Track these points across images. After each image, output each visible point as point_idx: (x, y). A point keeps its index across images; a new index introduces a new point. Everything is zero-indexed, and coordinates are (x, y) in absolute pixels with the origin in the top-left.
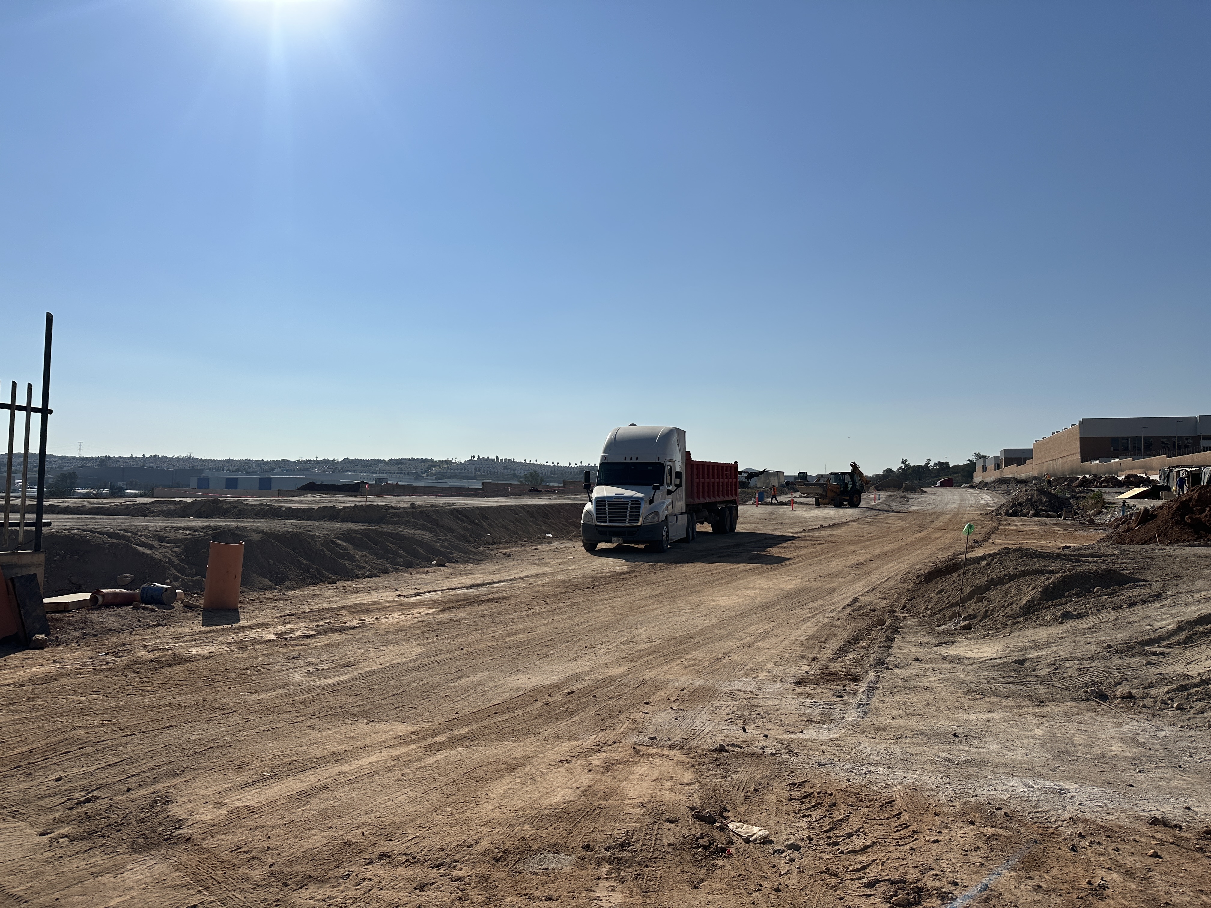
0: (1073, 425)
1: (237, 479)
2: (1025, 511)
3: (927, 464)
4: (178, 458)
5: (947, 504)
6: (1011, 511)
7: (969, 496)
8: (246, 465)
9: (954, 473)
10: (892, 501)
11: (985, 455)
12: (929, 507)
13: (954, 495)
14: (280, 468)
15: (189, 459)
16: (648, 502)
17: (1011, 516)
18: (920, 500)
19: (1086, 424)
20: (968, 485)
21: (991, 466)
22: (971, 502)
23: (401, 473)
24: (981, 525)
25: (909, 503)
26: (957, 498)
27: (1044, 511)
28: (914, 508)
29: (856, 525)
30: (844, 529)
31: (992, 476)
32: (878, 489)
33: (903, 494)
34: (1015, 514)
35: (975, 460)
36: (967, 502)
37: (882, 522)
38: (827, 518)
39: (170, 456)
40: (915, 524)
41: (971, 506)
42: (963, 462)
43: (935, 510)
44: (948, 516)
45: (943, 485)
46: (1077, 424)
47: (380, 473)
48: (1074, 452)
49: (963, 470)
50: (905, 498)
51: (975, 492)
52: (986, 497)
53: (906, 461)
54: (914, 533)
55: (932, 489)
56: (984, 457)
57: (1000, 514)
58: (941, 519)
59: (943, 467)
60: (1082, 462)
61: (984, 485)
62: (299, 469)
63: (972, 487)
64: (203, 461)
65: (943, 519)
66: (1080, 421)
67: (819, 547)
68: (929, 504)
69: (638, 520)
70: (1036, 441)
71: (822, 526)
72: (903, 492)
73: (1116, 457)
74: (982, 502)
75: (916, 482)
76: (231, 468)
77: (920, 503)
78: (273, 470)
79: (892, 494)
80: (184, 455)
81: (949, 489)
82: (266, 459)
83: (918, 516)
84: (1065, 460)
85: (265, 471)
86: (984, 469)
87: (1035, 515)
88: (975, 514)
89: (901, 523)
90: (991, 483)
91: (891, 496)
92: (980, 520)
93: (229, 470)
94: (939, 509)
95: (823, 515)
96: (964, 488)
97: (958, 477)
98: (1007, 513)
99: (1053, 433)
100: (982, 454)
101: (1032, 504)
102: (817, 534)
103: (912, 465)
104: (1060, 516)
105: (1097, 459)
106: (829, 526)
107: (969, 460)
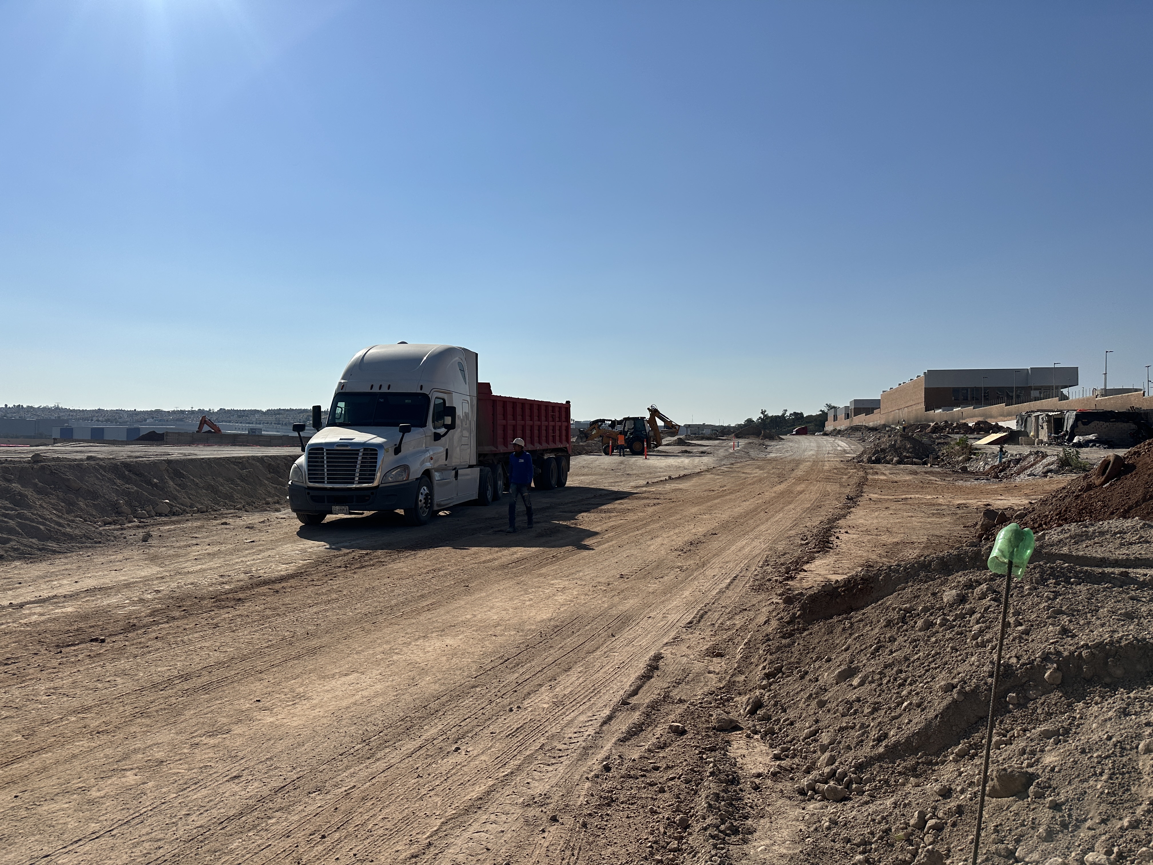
0: (918, 376)
1: (103, 429)
2: (888, 458)
3: (784, 414)
4: (44, 408)
5: (804, 451)
6: (873, 458)
7: (825, 442)
8: (116, 416)
9: (808, 423)
10: (751, 448)
11: (836, 406)
12: (787, 454)
13: (810, 442)
14: (153, 418)
15: (57, 409)
16: (392, 451)
17: (874, 463)
18: (778, 447)
19: (930, 375)
20: (822, 433)
21: (841, 415)
22: (828, 449)
23: (279, 424)
24: (846, 474)
25: (767, 450)
26: (814, 444)
27: (908, 457)
28: (772, 455)
29: (709, 476)
30: (694, 481)
31: (843, 424)
32: (738, 436)
33: (761, 442)
34: (878, 461)
35: (826, 411)
36: (824, 449)
37: (739, 472)
38: (680, 467)
39: (36, 406)
40: (773, 473)
41: (828, 453)
42: (816, 412)
43: (793, 457)
44: (808, 463)
45: (798, 433)
46: (922, 375)
47: (256, 423)
48: (920, 401)
49: (815, 420)
50: (764, 445)
51: (830, 439)
52: (842, 444)
53: (765, 411)
54: (773, 485)
55: (788, 436)
56: (834, 407)
57: (862, 461)
58: (801, 467)
59: (798, 417)
60: (926, 411)
61: (836, 433)
62: (173, 420)
63: (825, 434)
64: (71, 411)
65: (804, 467)
66: (925, 373)
67: (650, 510)
68: (787, 451)
69: (374, 479)
70: (883, 392)
71: (670, 478)
72: (762, 439)
73: (958, 406)
74: (839, 448)
75: (774, 431)
76: (100, 419)
77: (778, 451)
78: (145, 420)
79: (751, 441)
80: (51, 405)
81: (804, 436)
82: (138, 410)
83: (776, 465)
84: (910, 409)
85: (137, 421)
86: (835, 418)
87: (899, 462)
88: (834, 462)
89: (758, 473)
90: (843, 431)
91: (750, 443)
92: (843, 468)
93: (98, 421)
94: (796, 457)
95: (677, 464)
96: (818, 435)
97: (811, 426)
98: (870, 461)
99: (900, 384)
100: (833, 405)
101: (896, 450)
102: (660, 488)
103: (770, 415)
104: (925, 463)
105: (940, 408)
106: (679, 478)
107: (821, 411)
